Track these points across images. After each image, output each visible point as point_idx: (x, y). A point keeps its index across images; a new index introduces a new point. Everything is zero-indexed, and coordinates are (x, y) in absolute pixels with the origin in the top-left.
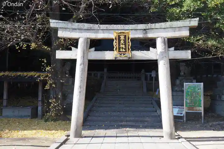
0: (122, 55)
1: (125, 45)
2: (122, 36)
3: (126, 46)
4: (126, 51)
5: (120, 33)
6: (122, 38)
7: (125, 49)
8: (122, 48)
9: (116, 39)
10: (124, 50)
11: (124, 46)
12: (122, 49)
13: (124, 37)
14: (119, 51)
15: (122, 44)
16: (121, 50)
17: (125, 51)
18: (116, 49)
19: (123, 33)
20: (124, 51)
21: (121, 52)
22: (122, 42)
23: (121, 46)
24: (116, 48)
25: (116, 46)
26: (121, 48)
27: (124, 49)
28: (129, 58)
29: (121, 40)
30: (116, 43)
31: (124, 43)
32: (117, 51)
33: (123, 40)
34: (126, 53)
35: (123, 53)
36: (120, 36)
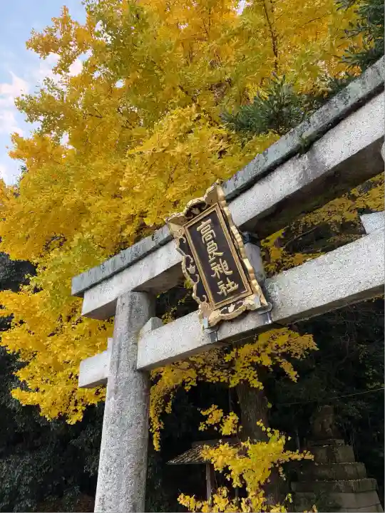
0: (232, 308)
1: (228, 257)
2: (204, 223)
4: (242, 288)
5: (189, 214)
6: (206, 229)
7: (236, 277)
8: (224, 277)
9: (184, 247)
10: (233, 286)
11: (225, 267)
12: (226, 282)
13: (213, 225)
14: (218, 298)
15: (217, 260)
16: (222, 288)
17: (236, 286)
18: (201, 291)
19: (200, 206)
20: (232, 289)
21: (222, 297)
22: (212, 249)
23: (216, 268)
24: (200, 286)
25: (195, 280)
26: (216, 279)
27: (231, 278)
28: (265, 316)
29: (206, 242)
30: (194, 264)
31: (221, 254)
32: (208, 301)
33: (213, 239)
34: (243, 298)
35: (232, 299)
36: (198, 229)
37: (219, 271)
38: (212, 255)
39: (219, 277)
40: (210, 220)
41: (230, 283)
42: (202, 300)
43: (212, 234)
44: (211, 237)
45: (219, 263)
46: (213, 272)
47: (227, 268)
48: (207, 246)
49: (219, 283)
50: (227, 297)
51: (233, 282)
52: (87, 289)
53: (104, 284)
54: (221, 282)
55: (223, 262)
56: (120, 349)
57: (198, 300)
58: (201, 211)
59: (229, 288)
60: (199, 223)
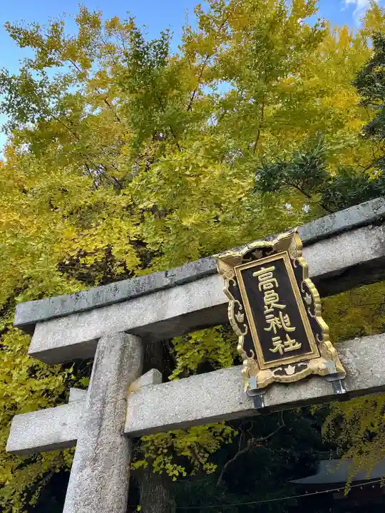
0: (290, 370)
1: (292, 311)
2: (263, 269)
3: (296, 320)
4: (306, 348)
5: (249, 256)
6: (266, 278)
7: (299, 335)
8: (282, 333)
9: (233, 290)
10: (292, 345)
11: (285, 322)
12: (284, 339)
13: (276, 274)
14: (269, 356)
15: (276, 312)
16: (278, 345)
17: (298, 346)
18: (248, 344)
19: (266, 251)
20: (291, 348)
21: (277, 356)
22: (271, 299)
23: (273, 322)
24: (248, 339)
25: (243, 330)
26: (271, 334)
27: (292, 335)
28: (336, 385)
29: (263, 291)
30: (243, 311)
31: (282, 306)
32: (255, 358)
33: (274, 288)
34: (307, 361)
35: (291, 360)
36: (255, 274)
37: (276, 326)
38: (269, 306)
39: (275, 332)
40: (273, 268)
41: (290, 341)
42: (249, 355)
43: (273, 283)
44: (272, 286)
45: (278, 316)
46: (268, 325)
47: (289, 324)
48: (264, 296)
49: (274, 339)
50: (283, 356)
51: (294, 340)
52: (42, 321)
53: (74, 318)
54: (279, 338)
55: (283, 315)
56: (104, 403)
57: (244, 355)
58: (264, 255)
59: (288, 346)
60: (258, 268)
